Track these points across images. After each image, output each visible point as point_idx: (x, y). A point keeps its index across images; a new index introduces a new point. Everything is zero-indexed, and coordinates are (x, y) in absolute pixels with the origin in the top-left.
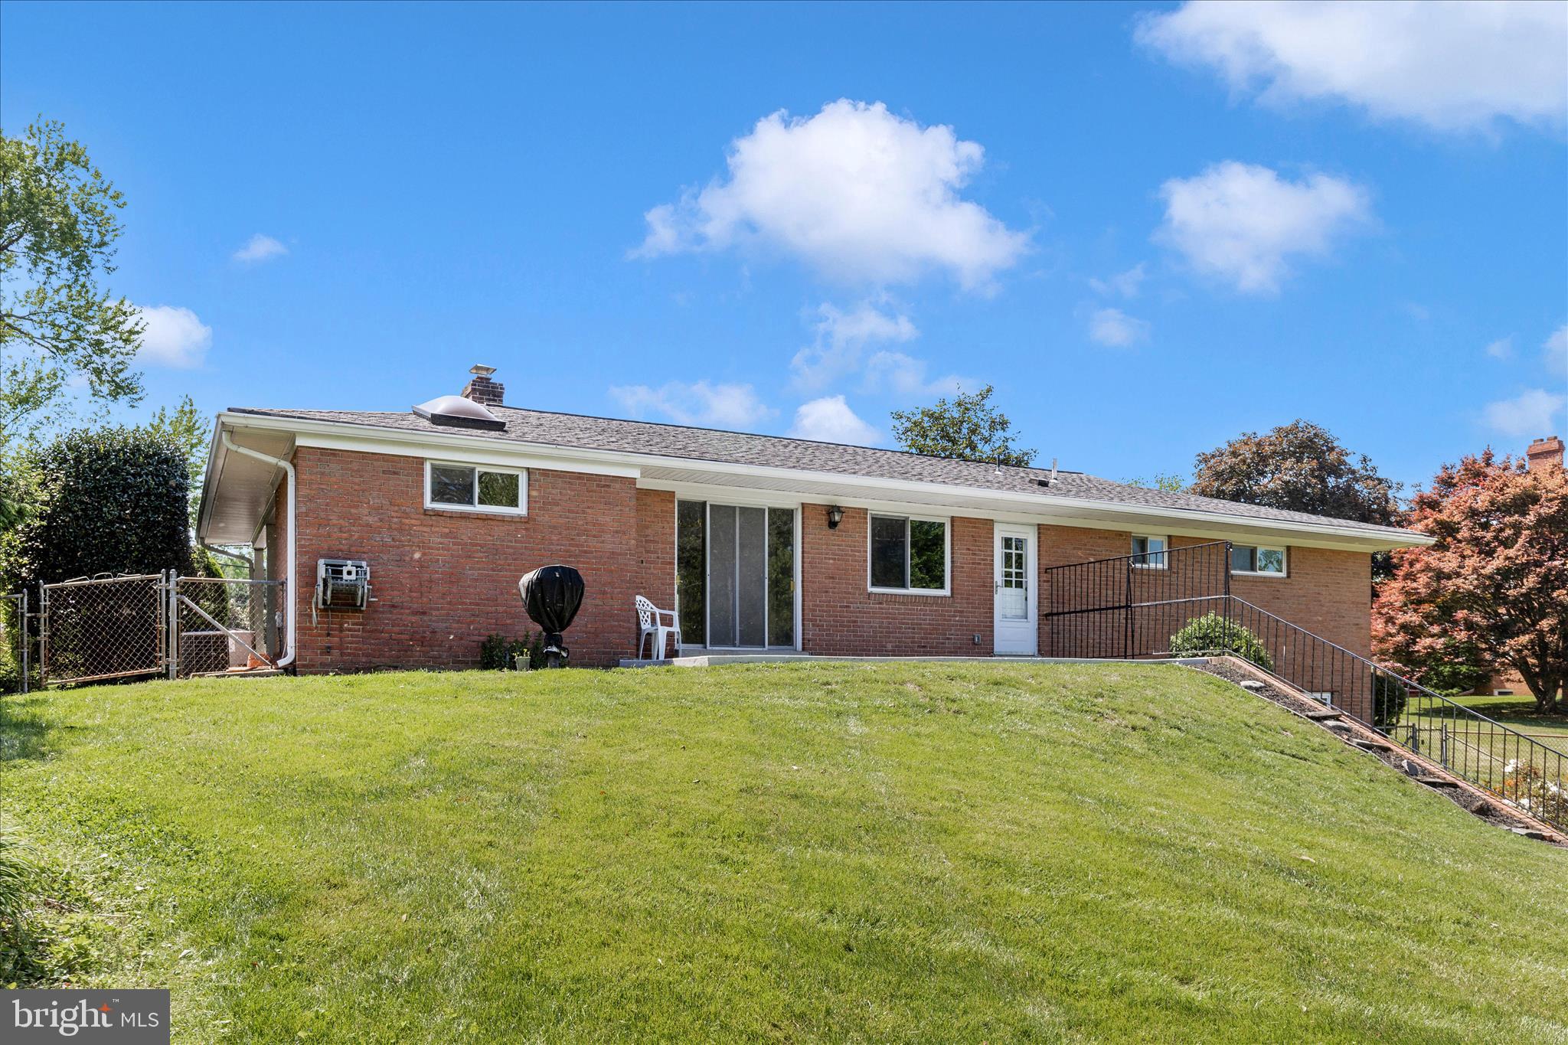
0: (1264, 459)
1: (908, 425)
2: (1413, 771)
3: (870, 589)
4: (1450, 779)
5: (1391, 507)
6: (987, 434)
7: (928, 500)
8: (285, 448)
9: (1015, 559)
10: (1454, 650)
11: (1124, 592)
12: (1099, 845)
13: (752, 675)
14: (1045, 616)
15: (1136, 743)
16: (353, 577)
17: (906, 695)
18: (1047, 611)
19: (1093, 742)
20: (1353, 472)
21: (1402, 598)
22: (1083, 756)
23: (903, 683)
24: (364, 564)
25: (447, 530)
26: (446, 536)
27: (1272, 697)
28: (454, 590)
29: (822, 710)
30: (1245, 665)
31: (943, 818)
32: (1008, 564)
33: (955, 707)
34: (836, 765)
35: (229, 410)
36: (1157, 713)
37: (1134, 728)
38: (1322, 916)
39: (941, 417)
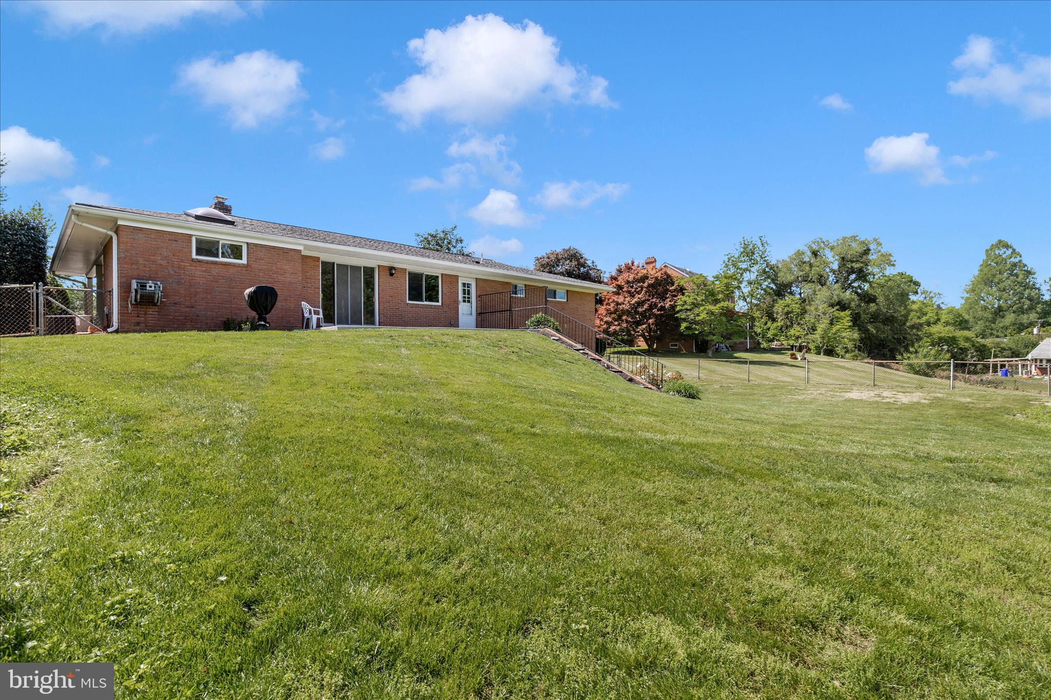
0: (559, 260)
1: (422, 239)
2: (608, 367)
3: (408, 302)
4: (620, 370)
5: (602, 280)
6: (454, 245)
7: (432, 266)
8: (111, 225)
9: (467, 292)
10: (622, 330)
11: (509, 305)
12: (501, 388)
13: (358, 333)
14: (479, 314)
15: (514, 357)
16: (153, 288)
17: (425, 340)
18: (479, 311)
19: (498, 356)
20: (589, 267)
21: (605, 312)
22: (494, 361)
23: (424, 336)
24: (159, 283)
25: (204, 269)
26: (204, 271)
27: (562, 343)
28: (209, 297)
29: (390, 346)
30: (552, 332)
31: (442, 381)
32: (464, 294)
33: (445, 345)
34: (398, 364)
35: (76, 204)
36: (522, 347)
37: (513, 352)
38: (578, 407)
39: (435, 237)
